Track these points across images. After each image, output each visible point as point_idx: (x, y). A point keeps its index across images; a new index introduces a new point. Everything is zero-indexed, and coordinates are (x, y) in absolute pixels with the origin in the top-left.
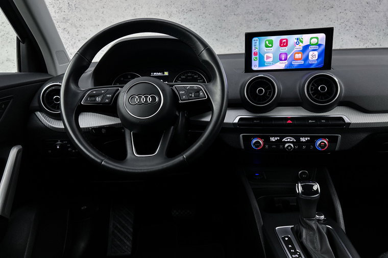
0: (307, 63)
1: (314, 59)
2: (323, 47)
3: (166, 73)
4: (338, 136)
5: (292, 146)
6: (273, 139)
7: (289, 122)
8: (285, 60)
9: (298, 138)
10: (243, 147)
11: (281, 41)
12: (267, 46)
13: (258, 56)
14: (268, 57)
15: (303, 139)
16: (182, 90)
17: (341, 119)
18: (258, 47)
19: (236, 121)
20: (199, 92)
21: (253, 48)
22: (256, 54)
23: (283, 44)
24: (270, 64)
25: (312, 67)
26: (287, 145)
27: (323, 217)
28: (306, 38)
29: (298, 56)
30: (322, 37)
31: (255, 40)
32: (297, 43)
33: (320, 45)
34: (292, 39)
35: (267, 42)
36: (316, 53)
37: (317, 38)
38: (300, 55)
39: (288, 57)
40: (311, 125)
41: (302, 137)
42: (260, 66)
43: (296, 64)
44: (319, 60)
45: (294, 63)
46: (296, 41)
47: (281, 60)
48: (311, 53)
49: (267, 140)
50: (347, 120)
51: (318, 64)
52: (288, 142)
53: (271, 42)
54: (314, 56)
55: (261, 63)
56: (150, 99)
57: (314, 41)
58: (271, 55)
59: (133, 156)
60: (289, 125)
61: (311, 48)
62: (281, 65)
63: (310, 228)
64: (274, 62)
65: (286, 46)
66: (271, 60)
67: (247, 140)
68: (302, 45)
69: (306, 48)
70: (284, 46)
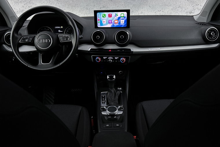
0: (120, 25)
1: (123, 23)
2: (126, 18)
3: (62, 27)
4: (129, 57)
5: (111, 61)
6: (104, 58)
7: (110, 51)
8: (111, 23)
9: (114, 58)
10: (93, 61)
11: (109, 14)
12: (103, 17)
13: (100, 21)
14: (104, 22)
15: (116, 58)
16: (61, 37)
17: (130, 50)
18: (99, 17)
19: (89, 50)
20: (67, 38)
21: (98, 17)
22: (99, 20)
23: (110, 16)
24: (105, 25)
25: (122, 27)
26: (109, 60)
27: (121, 89)
28: (119, 14)
29: (116, 22)
30: (125, 14)
31: (98, 14)
32: (116, 16)
33: (125, 17)
34: (113, 14)
35: (103, 15)
36: (123, 21)
37: (123, 14)
38: (117, 21)
39: (112, 22)
40: (118, 52)
41: (116, 57)
42: (101, 25)
43: (116, 25)
44: (125, 24)
45: (115, 24)
46: (115, 15)
47: (109, 23)
48: (121, 20)
49: (102, 58)
50: (132, 50)
51: (124, 25)
52: (110, 59)
53: (105, 15)
54: (122, 22)
55: (101, 24)
56: (46, 41)
57: (122, 15)
58: (105, 21)
59: (40, 64)
60: (110, 52)
61: (121, 18)
62: (109, 26)
63: (111, 92)
64: (107, 24)
65: (111, 17)
66: (105, 23)
67: (94, 58)
68: (118, 17)
69: (119, 18)
70: (110, 17)
